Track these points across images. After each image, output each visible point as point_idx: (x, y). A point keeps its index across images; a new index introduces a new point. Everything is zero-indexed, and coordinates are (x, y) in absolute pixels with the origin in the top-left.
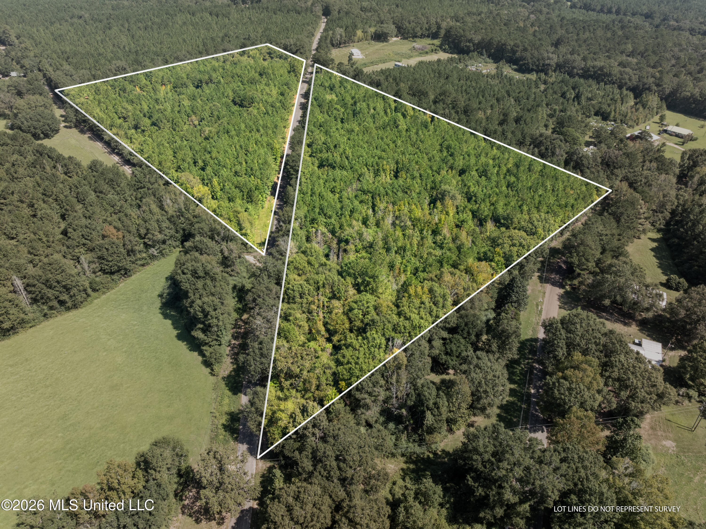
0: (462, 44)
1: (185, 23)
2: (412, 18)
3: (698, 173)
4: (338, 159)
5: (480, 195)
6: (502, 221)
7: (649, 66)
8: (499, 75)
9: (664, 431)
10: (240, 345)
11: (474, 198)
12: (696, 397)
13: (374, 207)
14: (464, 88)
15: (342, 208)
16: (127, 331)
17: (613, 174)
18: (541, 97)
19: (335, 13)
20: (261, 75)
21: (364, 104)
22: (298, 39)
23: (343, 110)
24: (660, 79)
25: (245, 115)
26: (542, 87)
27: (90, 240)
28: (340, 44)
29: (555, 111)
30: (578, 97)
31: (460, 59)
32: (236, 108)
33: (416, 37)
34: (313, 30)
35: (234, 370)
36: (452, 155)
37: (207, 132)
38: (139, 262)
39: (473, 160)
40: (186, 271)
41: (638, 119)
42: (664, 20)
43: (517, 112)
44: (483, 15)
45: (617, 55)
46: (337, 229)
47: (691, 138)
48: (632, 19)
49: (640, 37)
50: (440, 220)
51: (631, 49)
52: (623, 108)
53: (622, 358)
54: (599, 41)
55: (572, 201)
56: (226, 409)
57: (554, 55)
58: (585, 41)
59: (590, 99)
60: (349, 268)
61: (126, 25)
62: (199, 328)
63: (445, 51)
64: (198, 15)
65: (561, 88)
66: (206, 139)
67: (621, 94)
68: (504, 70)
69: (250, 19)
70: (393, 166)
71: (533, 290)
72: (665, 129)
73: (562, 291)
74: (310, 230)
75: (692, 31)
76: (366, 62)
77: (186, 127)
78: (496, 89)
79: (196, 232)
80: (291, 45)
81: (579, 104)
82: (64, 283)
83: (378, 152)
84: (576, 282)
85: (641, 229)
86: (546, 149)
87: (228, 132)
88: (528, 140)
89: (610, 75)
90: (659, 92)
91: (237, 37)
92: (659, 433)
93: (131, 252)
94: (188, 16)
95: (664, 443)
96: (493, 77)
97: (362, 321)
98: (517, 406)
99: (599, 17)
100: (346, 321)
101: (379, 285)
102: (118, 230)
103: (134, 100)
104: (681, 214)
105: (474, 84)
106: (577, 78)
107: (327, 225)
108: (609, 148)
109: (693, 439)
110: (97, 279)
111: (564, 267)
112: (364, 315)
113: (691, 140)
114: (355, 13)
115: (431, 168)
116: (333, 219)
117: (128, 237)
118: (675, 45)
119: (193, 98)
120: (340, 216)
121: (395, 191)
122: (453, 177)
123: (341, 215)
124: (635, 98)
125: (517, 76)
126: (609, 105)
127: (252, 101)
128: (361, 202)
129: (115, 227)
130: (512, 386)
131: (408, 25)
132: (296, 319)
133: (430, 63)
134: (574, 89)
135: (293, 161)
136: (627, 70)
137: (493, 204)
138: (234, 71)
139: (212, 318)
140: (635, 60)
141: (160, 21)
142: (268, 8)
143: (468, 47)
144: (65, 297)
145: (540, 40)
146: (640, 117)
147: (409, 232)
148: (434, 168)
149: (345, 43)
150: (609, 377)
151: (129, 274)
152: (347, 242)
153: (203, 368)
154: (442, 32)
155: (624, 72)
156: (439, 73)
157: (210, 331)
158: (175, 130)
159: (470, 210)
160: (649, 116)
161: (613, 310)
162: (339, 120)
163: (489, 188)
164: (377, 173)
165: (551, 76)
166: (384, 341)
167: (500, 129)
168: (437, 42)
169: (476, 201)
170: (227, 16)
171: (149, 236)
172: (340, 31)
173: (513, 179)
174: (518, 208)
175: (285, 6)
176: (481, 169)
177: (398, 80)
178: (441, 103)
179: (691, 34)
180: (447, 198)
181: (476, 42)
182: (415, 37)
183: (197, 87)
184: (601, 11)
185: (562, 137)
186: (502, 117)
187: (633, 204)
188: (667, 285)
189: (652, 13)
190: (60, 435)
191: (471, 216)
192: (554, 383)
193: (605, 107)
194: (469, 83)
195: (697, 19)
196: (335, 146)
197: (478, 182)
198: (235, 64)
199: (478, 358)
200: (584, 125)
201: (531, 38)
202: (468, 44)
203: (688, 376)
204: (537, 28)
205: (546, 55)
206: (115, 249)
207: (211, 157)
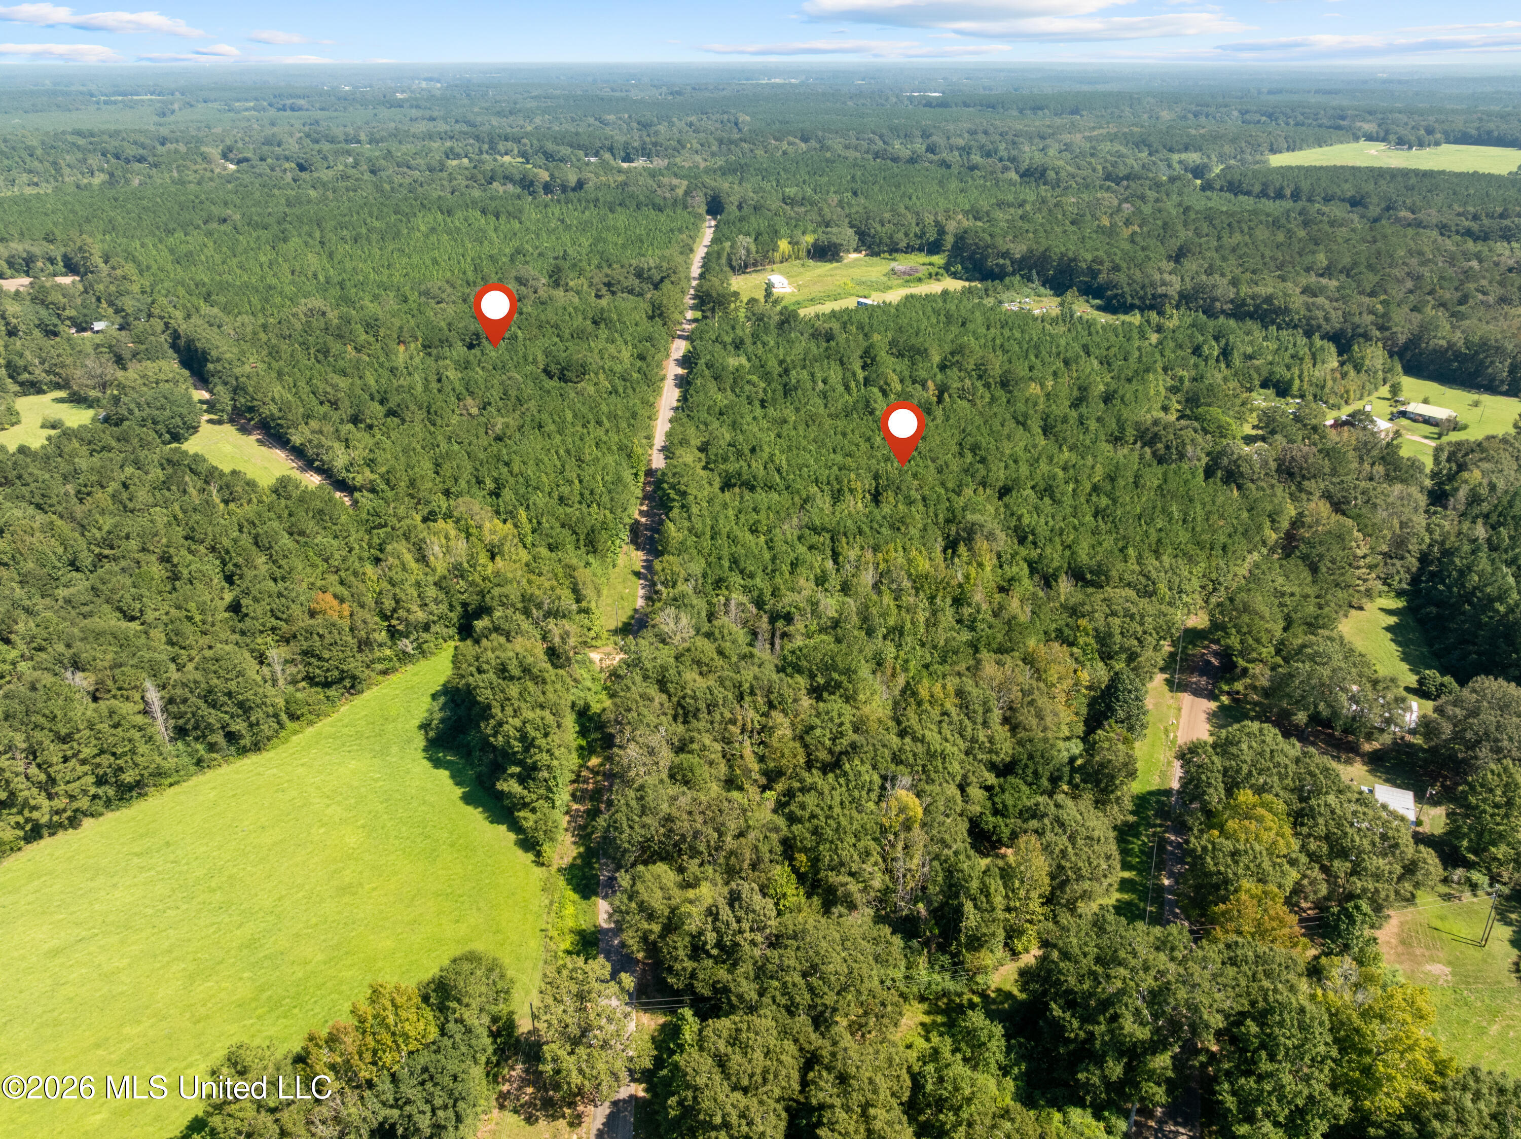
0: (989, 263)
1: (433, 230)
2: (887, 216)
3: (1466, 482)
4: (761, 473)
5: (1043, 531)
6: (1088, 576)
7: (1360, 293)
8: (1067, 317)
9: (1427, 948)
10: (588, 812)
11: (1031, 537)
12: (1486, 886)
13: (835, 556)
14: (998, 342)
15: (774, 559)
16: (363, 790)
17: (1300, 489)
18: (1153, 354)
19: (732, 209)
20: (595, 323)
21: (805, 372)
22: (663, 258)
23: (763, 385)
24: (1385, 315)
25: (572, 395)
26: (1154, 338)
27: (286, 621)
28: (746, 266)
29: (1181, 380)
30: (1226, 353)
31: (986, 290)
32: (553, 384)
33: (897, 251)
34: (690, 242)
35: (580, 855)
36: (983, 461)
37: (499, 426)
38: (379, 667)
39: (1024, 470)
40: (485, 667)
41: (1347, 392)
42: (1388, 208)
43: (1107, 384)
44: (1028, 207)
45: (1298, 274)
46: (767, 596)
47: (1455, 426)
48: (1325, 209)
49: (1340, 240)
50: (967, 577)
51: (1325, 263)
52: (1317, 373)
53: (1331, 799)
54: (1262, 248)
55: (1223, 539)
56: (570, 923)
57: (1174, 277)
58: (1234, 250)
59: (1250, 357)
60: (798, 658)
61: (317, 234)
62: (512, 776)
63: (955, 276)
64: (459, 214)
65: (1191, 337)
66: (499, 439)
67: (1311, 345)
68: (1074, 307)
69: (563, 221)
70: (869, 483)
71: (1156, 705)
72: (1403, 408)
73: (1213, 705)
74: (715, 600)
75: (1443, 229)
76: (800, 298)
77: (455, 419)
78: (1063, 342)
79: (495, 604)
80: (650, 269)
81: (1228, 366)
82: (241, 697)
83: (839, 458)
84: (1239, 686)
85: (1362, 589)
86: (1168, 448)
87: (540, 427)
88: (1130, 433)
89: (1286, 311)
90: (1385, 340)
91: (541, 255)
92: (1418, 952)
93: (365, 644)
94: (440, 217)
95: (1428, 967)
96: (1054, 321)
97: (831, 751)
98: (1138, 908)
99: (1260, 206)
100: (801, 751)
101: (860, 686)
102: (342, 601)
103: (349, 371)
104: (1439, 560)
105: (1018, 335)
106: (1222, 319)
107: (746, 589)
108: (1291, 441)
109: (1485, 961)
110: (299, 695)
111: (1215, 662)
112: (833, 740)
113: (1454, 429)
114: (773, 207)
115: (943, 484)
116: (758, 580)
117: (361, 614)
118: (1410, 253)
119: (466, 365)
120: (771, 574)
121: (876, 526)
122: (988, 499)
123: (773, 571)
124: (1340, 354)
125: (1103, 318)
126: (1288, 368)
127: (583, 371)
128: (811, 548)
129: (336, 596)
130: (1127, 875)
131: (879, 228)
132: (704, 748)
133: (929, 298)
134: (1216, 338)
135: (674, 475)
136: (1321, 300)
137: (1069, 547)
138: (543, 317)
139: (541, 751)
140: (1334, 283)
141: (384, 226)
142: (597, 200)
143: (1002, 267)
144: (239, 726)
145: (1143, 249)
146: (1352, 389)
147: (909, 599)
148: (950, 485)
149: (755, 265)
150: (1309, 835)
151: (359, 687)
152: (789, 618)
153: (520, 852)
154: (949, 240)
155: (1313, 304)
156: (948, 316)
157: (534, 779)
158: (434, 425)
159: (1025, 560)
160: (1368, 386)
161: (1316, 737)
162: (757, 403)
163: (1059, 518)
164: (837, 497)
165: (1171, 317)
166: (876, 778)
167: (1074, 414)
168: (939, 260)
169: (1034, 543)
170: (516, 215)
171: (402, 613)
172: (745, 241)
173: (1104, 501)
174: (1117, 552)
175: (632, 196)
176: (1042, 486)
177: (866, 329)
178: (955, 369)
179: (1442, 234)
180: (978, 537)
181: (1018, 256)
182: (894, 250)
183: (471, 347)
184: (1264, 194)
185: (1196, 424)
186: (1076, 393)
187: (1340, 537)
188: (1421, 692)
189: (1363, 197)
190: (246, 975)
191: (1026, 571)
192: (1204, 848)
193: (1280, 371)
194: (1006, 332)
195: (1450, 206)
196: (753, 450)
197: (1036, 508)
198: (542, 303)
199: (1057, 806)
200: (1238, 402)
201: (1127, 246)
202: (1001, 261)
203: (1465, 843)
204: (1138, 229)
205: (1157, 277)
206: (337, 637)
207: (511, 472)
